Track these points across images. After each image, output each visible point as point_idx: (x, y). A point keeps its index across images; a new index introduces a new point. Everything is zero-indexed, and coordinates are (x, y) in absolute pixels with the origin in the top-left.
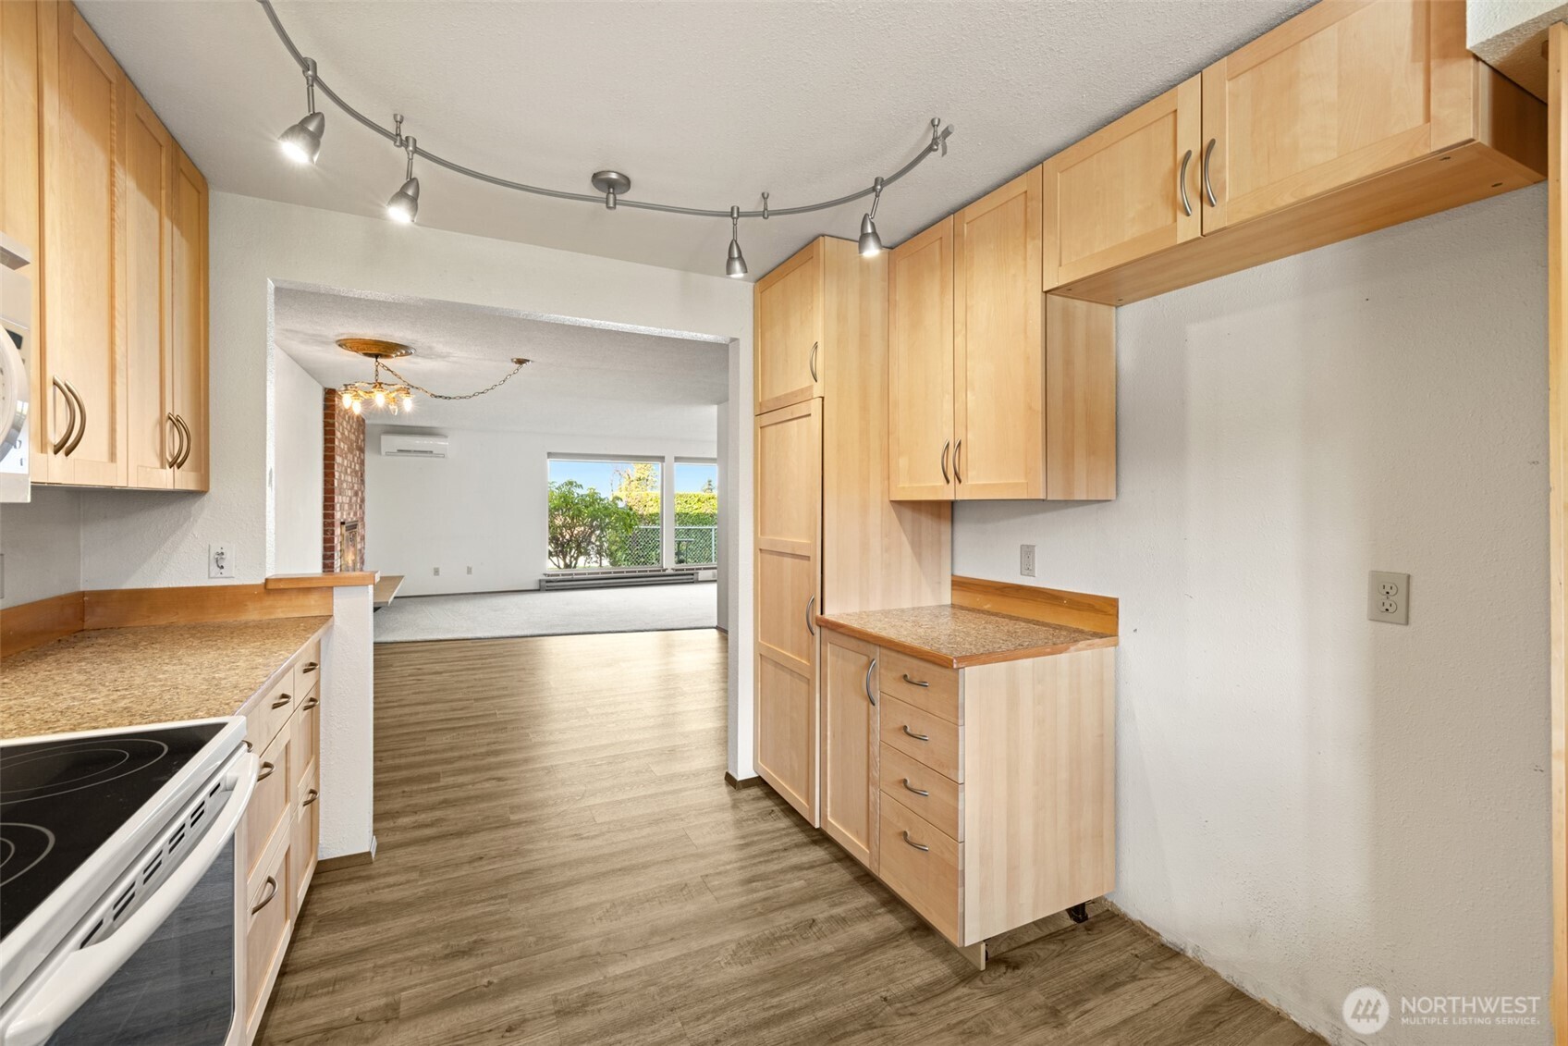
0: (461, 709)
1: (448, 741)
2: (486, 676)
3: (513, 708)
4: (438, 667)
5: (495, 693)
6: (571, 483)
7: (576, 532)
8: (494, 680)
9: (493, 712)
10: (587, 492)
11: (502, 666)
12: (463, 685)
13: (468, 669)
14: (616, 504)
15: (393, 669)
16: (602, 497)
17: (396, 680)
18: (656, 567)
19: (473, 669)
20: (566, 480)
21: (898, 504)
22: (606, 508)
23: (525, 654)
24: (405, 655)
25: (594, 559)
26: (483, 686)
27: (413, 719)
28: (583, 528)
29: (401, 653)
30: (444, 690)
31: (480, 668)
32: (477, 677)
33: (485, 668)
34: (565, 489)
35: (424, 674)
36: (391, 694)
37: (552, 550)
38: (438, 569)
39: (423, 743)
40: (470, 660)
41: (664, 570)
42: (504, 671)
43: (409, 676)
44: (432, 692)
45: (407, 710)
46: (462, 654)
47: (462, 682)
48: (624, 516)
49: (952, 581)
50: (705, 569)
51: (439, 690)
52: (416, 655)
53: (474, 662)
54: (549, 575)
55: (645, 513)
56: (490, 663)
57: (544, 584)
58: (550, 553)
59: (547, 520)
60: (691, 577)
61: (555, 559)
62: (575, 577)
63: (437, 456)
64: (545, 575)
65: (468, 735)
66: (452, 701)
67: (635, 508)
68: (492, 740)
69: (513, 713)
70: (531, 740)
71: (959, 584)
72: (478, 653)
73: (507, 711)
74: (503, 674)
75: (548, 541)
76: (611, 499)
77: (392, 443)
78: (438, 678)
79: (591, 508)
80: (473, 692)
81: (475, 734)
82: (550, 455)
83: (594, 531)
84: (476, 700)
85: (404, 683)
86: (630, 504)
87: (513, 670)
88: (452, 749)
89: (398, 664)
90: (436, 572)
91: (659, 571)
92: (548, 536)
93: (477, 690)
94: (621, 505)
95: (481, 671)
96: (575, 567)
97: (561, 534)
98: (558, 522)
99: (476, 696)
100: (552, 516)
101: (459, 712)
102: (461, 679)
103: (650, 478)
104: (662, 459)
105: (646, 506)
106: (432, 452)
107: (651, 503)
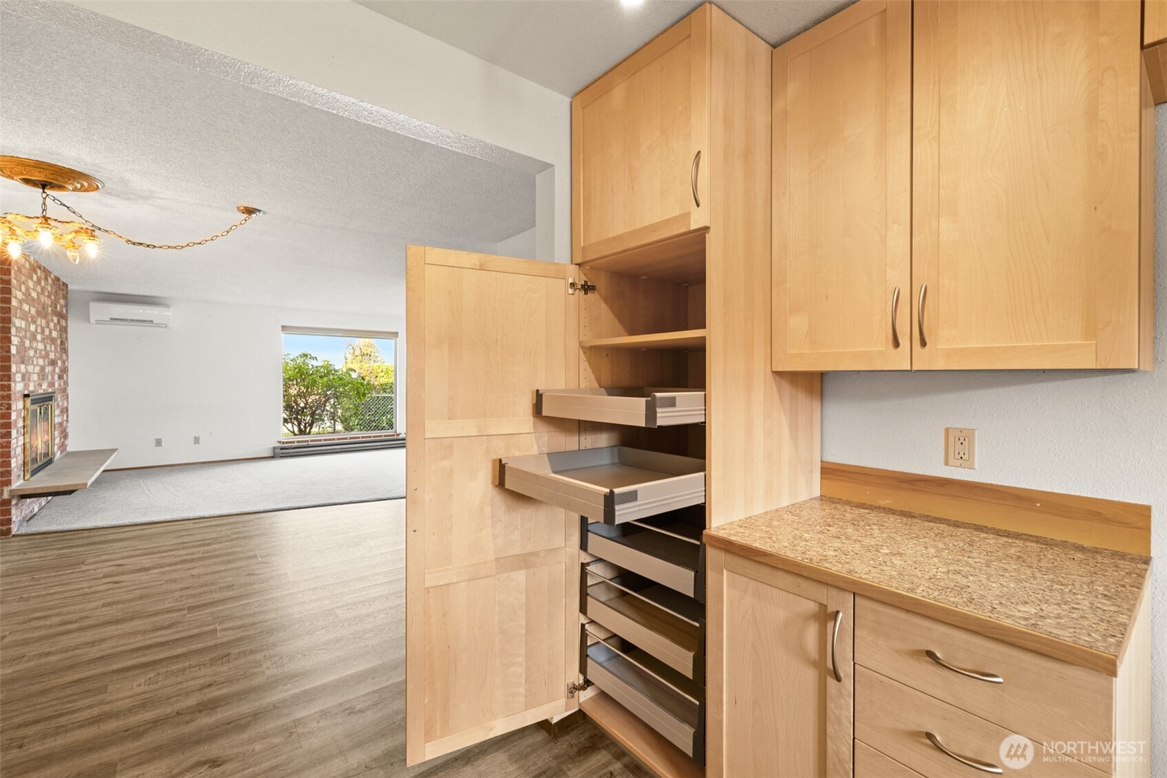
0: (169, 627)
1: (142, 689)
2: (209, 570)
3: (240, 618)
4: (146, 561)
5: (218, 596)
6: (306, 355)
7: (310, 400)
8: (217, 576)
9: (211, 627)
10: (321, 364)
11: (227, 554)
12: (174, 586)
13: (185, 561)
14: (350, 375)
15: (84, 568)
16: (337, 368)
17: (85, 585)
18: (390, 432)
19: (192, 560)
20: (301, 353)
21: (779, 374)
22: (341, 379)
23: (258, 535)
24: (105, 546)
25: (328, 424)
26: (201, 586)
27: (94, 652)
28: (317, 397)
29: (101, 543)
30: (147, 596)
31: (200, 559)
32: (195, 572)
33: (208, 558)
34: (299, 361)
35: (123, 573)
36: (71, 608)
37: (286, 417)
38: (160, 439)
39: (100, 697)
40: (188, 548)
41: (398, 435)
42: (229, 562)
43: (105, 577)
44: (133, 600)
45: (89, 636)
46: (180, 540)
47: (175, 581)
48: (359, 385)
49: (822, 468)
51: (141, 598)
52: (120, 544)
53: (194, 550)
54: (283, 443)
55: (376, 383)
56: (215, 550)
57: (278, 451)
58: (285, 421)
59: (282, 390)
61: (289, 426)
62: (311, 443)
63: (159, 325)
64: (280, 442)
65: (173, 673)
66: (156, 614)
67: (367, 379)
68: (207, 680)
69: (239, 627)
70: (263, 673)
71: (830, 471)
72: (199, 537)
73: (231, 624)
74: (229, 566)
75: (282, 409)
76: (345, 371)
77: (100, 311)
78: (143, 577)
79: (325, 379)
80: (188, 597)
81: (184, 669)
82: (284, 329)
83: (329, 399)
84: (191, 609)
85: (93, 590)
86: (362, 375)
87: (241, 559)
88: (143, 706)
89: (92, 560)
90: (158, 443)
91: (393, 435)
92: (282, 404)
93: (193, 592)
94: (354, 375)
95: (202, 563)
96: (309, 433)
97: (296, 402)
98: (293, 391)
99: (192, 602)
100: (287, 387)
101: (164, 632)
102: (173, 576)
103: (372, 354)
105: (377, 377)
106: (152, 321)
107: (382, 374)
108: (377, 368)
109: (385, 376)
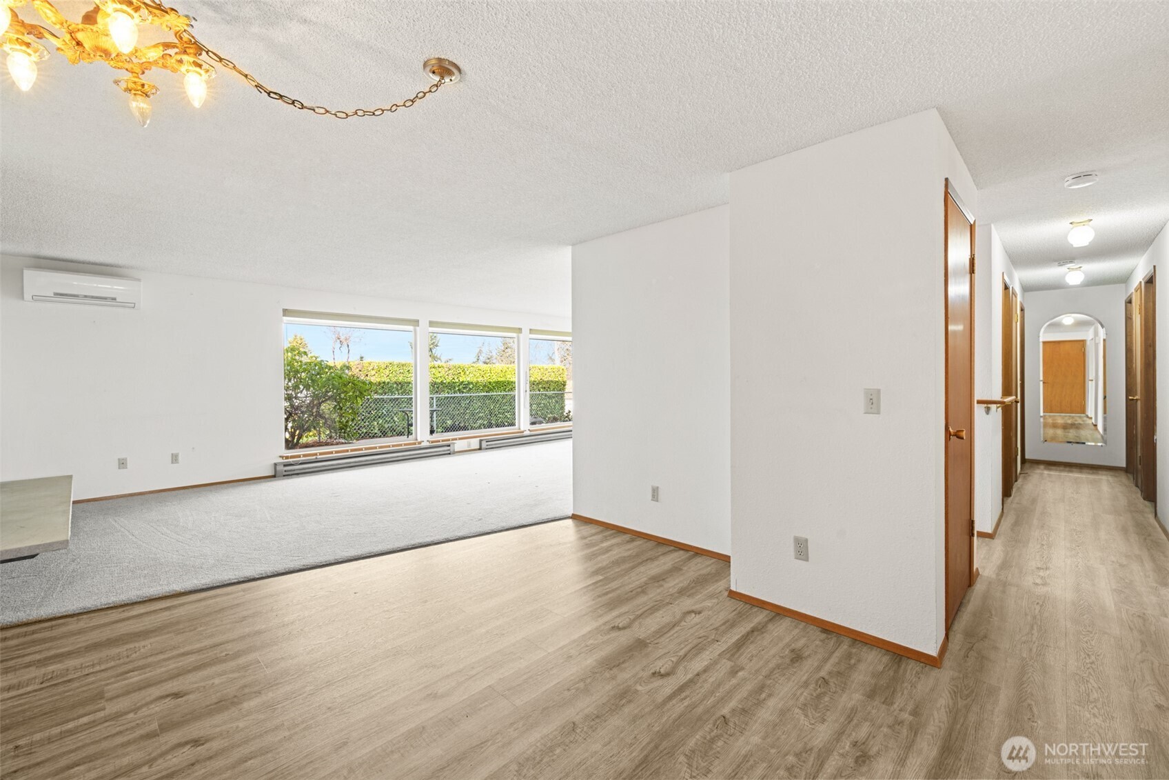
18: (410, 439)
38: (125, 459)
50: (460, 439)
54: (286, 457)
57: (280, 468)
60: (448, 448)
62: (320, 457)
63: (123, 305)
64: (282, 457)
82: (286, 312)
90: (122, 464)
91: (415, 444)
104: (415, 323)
105: (367, 375)
106: (114, 299)
107: (373, 372)
108: (367, 365)
109: (377, 374)
